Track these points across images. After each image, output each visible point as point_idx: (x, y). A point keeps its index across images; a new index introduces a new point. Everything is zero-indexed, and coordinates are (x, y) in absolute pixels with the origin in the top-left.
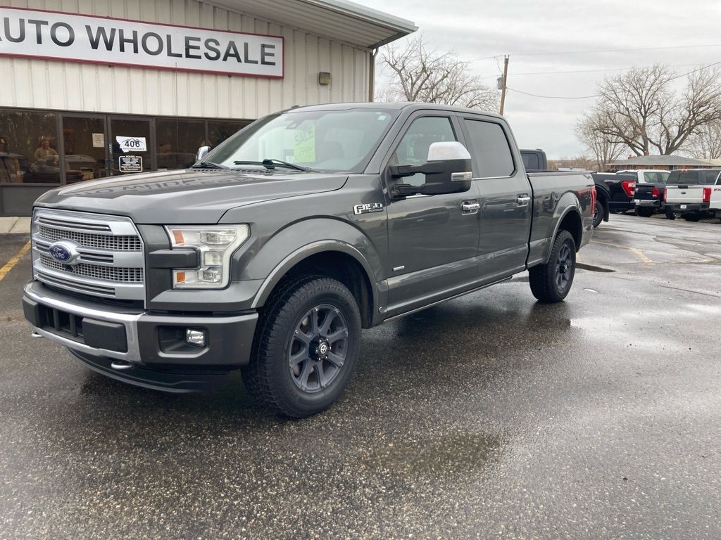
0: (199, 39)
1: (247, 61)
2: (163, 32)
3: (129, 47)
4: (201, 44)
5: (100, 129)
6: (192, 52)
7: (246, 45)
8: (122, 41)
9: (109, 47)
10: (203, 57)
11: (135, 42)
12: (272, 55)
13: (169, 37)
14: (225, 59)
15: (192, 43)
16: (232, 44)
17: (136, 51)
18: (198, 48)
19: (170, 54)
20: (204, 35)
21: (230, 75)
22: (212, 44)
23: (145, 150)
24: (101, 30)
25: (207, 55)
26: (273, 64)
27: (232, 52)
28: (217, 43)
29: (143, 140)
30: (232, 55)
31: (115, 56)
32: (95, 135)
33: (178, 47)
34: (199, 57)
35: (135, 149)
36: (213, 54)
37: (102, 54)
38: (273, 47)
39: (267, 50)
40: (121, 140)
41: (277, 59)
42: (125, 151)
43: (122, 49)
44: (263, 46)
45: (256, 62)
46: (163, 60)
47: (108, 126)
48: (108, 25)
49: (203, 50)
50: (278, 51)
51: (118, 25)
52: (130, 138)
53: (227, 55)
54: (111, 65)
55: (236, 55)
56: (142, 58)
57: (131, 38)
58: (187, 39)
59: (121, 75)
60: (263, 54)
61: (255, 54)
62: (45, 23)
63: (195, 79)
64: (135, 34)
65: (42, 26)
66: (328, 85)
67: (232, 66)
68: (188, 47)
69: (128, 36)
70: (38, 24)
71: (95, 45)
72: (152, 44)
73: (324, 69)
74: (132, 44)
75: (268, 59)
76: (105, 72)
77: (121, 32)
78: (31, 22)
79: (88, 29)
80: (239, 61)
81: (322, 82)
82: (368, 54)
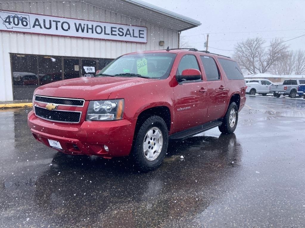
0: (116, 28)
1: (134, 36)
2: (103, 25)
3: (90, 31)
4: (117, 30)
5: (77, 64)
6: (113, 33)
7: (133, 30)
8: (88, 28)
9: (83, 31)
10: (118, 35)
11: (92, 29)
12: (143, 34)
13: (105, 27)
14: (125, 36)
15: (113, 29)
16: (128, 30)
17: (93, 32)
18: (116, 31)
19: (105, 34)
20: (118, 26)
21: (126, 42)
22: (121, 30)
23: (94, 72)
24: (80, 25)
25: (119, 34)
26: (143, 38)
27: (128, 33)
28: (123, 30)
29: (93, 68)
30: (128, 34)
31: (85, 35)
32: (75, 66)
33: (108, 31)
34: (116, 35)
35: (91, 71)
36: (121, 34)
37: (80, 34)
38: (143, 31)
39: (141, 32)
40: (85, 68)
41: (145, 36)
42: (87, 72)
43: (87, 32)
44: (140, 31)
45: (137, 37)
46: (102, 36)
47: (81, 62)
48: (82, 23)
49: (118, 32)
50: (145, 33)
51: (86, 22)
52: (88, 67)
53: (126, 34)
54: (83, 38)
55: (130, 34)
56: (95, 35)
57: (91, 27)
58: (112, 28)
59: (86, 42)
60: (140, 34)
61: (136, 34)
62: (59, 22)
63: (114, 44)
64: (92, 26)
65: (58, 23)
66: (163, 46)
67: (128, 38)
68: (112, 31)
69: (90, 27)
70: (57, 22)
71: (77, 30)
72: (99, 30)
73: (162, 40)
74: (91, 30)
75: (141, 36)
76: (80, 41)
77: (87, 25)
78: (54, 21)
79: (75, 24)
80: (131, 36)
81: (161, 45)
82: (177, 34)
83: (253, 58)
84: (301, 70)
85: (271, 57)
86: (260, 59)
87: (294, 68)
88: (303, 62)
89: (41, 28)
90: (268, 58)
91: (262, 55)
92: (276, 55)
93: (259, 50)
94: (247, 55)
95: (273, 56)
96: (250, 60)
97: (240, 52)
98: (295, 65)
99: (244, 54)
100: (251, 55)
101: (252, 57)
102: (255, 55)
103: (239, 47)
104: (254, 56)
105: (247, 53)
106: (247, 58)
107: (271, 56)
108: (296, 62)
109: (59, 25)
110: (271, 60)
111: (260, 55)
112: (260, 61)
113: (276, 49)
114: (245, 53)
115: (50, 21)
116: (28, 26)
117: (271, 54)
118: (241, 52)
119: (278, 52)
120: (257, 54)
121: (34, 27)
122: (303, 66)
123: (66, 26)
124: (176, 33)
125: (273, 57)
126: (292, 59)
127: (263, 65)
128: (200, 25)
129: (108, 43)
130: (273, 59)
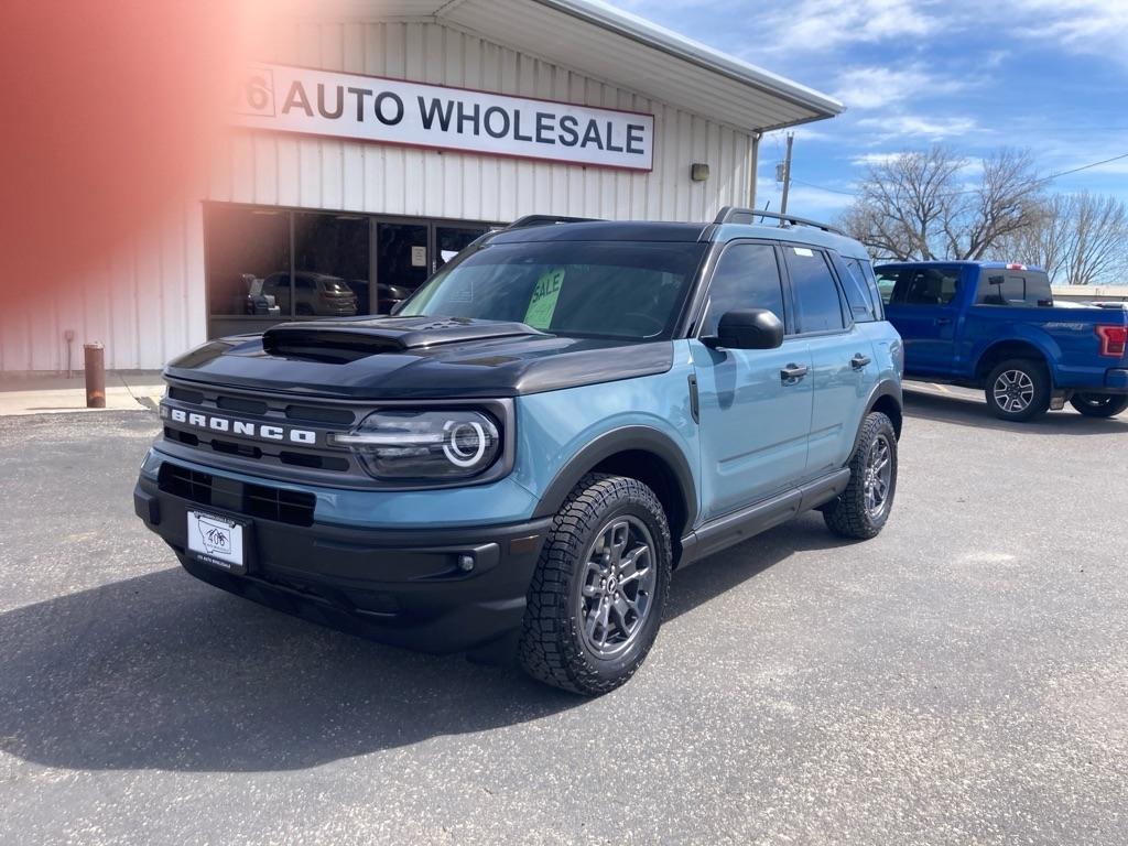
0: (552, 117)
1: (610, 148)
2: (510, 105)
3: (468, 125)
4: (556, 123)
5: (421, 241)
6: (545, 134)
7: (610, 125)
8: (461, 118)
9: (445, 126)
10: (558, 141)
11: (475, 119)
12: (640, 139)
13: (517, 114)
14: (583, 145)
15: (545, 122)
16: (592, 124)
17: (477, 132)
18: (551, 128)
19: (517, 137)
20: (560, 111)
21: (584, 166)
22: (568, 124)
24: (436, 103)
25: (561, 138)
26: (641, 152)
28: (575, 123)
30: (592, 140)
31: (451, 139)
32: (415, 249)
33: (528, 128)
34: (552, 142)
36: (569, 137)
37: (435, 136)
38: (642, 128)
39: (635, 133)
41: (646, 145)
43: (460, 130)
44: (630, 127)
45: (620, 149)
46: (508, 145)
47: (432, 236)
48: (445, 96)
49: (559, 131)
50: (647, 135)
51: (456, 96)
53: (587, 139)
54: (441, 151)
55: (597, 140)
56: (484, 142)
57: (472, 114)
58: (540, 116)
59: (453, 164)
60: (630, 138)
61: (619, 139)
62: (369, 93)
63: (542, 172)
64: (477, 108)
65: (365, 97)
66: (702, 183)
67: (591, 154)
68: (540, 127)
69: (469, 111)
70: (361, 93)
71: (427, 124)
72: (497, 123)
73: (699, 160)
74: (472, 123)
75: (634, 145)
76: (433, 161)
77: (460, 105)
78: (351, 90)
79: (421, 100)
80: (601, 147)
81: (695, 176)
82: (751, 140)
83: (924, 223)
84: (1088, 267)
85: (987, 220)
86: (947, 224)
87: (1065, 258)
88: (1097, 237)
89: (310, 113)
90: (978, 222)
91: (954, 210)
92: (1003, 212)
93: (944, 190)
94: (899, 210)
95: (992, 215)
96: (912, 227)
97: (874, 199)
98: (1067, 250)
99: (892, 207)
100: (917, 211)
101: (918, 215)
102: (929, 210)
103: (874, 179)
104: (925, 216)
105: (901, 202)
106: (902, 219)
107: (986, 216)
108: (1070, 240)
109: (369, 102)
110: (985, 231)
111: (947, 210)
112: (948, 233)
113: (1003, 190)
114: (895, 202)
115: (340, 90)
116: (269, 110)
117: (988, 209)
118: (879, 198)
119: (1011, 202)
120: (936, 208)
121: (286, 110)
122: (1096, 255)
123: (389, 108)
124: (748, 136)
125: (993, 219)
126: (1059, 228)
127: (956, 247)
128: (839, 112)
129: (525, 171)
130: (993, 224)
